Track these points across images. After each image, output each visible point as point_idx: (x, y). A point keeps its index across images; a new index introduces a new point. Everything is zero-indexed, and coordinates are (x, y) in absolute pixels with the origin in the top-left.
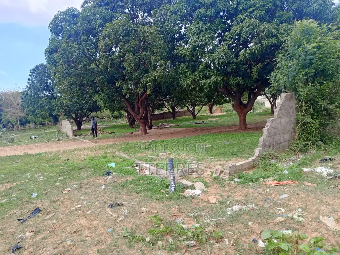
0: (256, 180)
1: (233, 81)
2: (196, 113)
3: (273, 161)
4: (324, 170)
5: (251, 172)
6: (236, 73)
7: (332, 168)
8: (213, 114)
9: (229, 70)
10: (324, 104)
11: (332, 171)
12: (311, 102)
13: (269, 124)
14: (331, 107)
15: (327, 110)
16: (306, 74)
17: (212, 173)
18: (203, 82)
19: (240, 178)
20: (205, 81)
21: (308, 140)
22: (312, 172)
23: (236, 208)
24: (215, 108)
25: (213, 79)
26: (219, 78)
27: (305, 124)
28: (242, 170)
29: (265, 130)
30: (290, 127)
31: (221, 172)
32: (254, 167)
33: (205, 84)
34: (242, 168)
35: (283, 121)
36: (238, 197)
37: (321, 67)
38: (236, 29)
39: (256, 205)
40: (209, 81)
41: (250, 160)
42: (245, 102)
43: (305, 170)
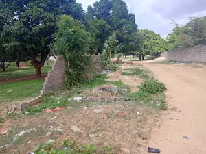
0: (40, 111)
1: (29, 46)
2: (6, 66)
3: (52, 97)
4: (78, 98)
5: (37, 106)
6: (30, 41)
7: (82, 96)
8: (20, 68)
9: (25, 38)
10: (78, 63)
11: (81, 98)
12: (72, 61)
13: (49, 74)
14: (81, 64)
15: (80, 66)
16: (69, 46)
17: (8, 111)
18: (5, 45)
19: (29, 111)
20: (6, 45)
21: (71, 82)
22: (72, 100)
23: (22, 133)
24: (21, 63)
25: (13, 43)
26: (18, 44)
27: (69, 73)
28: (31, 105)
29: (46, 78)
30: (62, 76)
31: (15, 109)
32: (40, 102)
33: (6, 47)
34: (31, 104)
35: (57, 72)
36: (25, 125)
37: (76, 43)
38: (29, 12)
39: (36, 128)
40: (10, 45)
41: (37, 98)
42: (39, 60)
43: (69, 99)
